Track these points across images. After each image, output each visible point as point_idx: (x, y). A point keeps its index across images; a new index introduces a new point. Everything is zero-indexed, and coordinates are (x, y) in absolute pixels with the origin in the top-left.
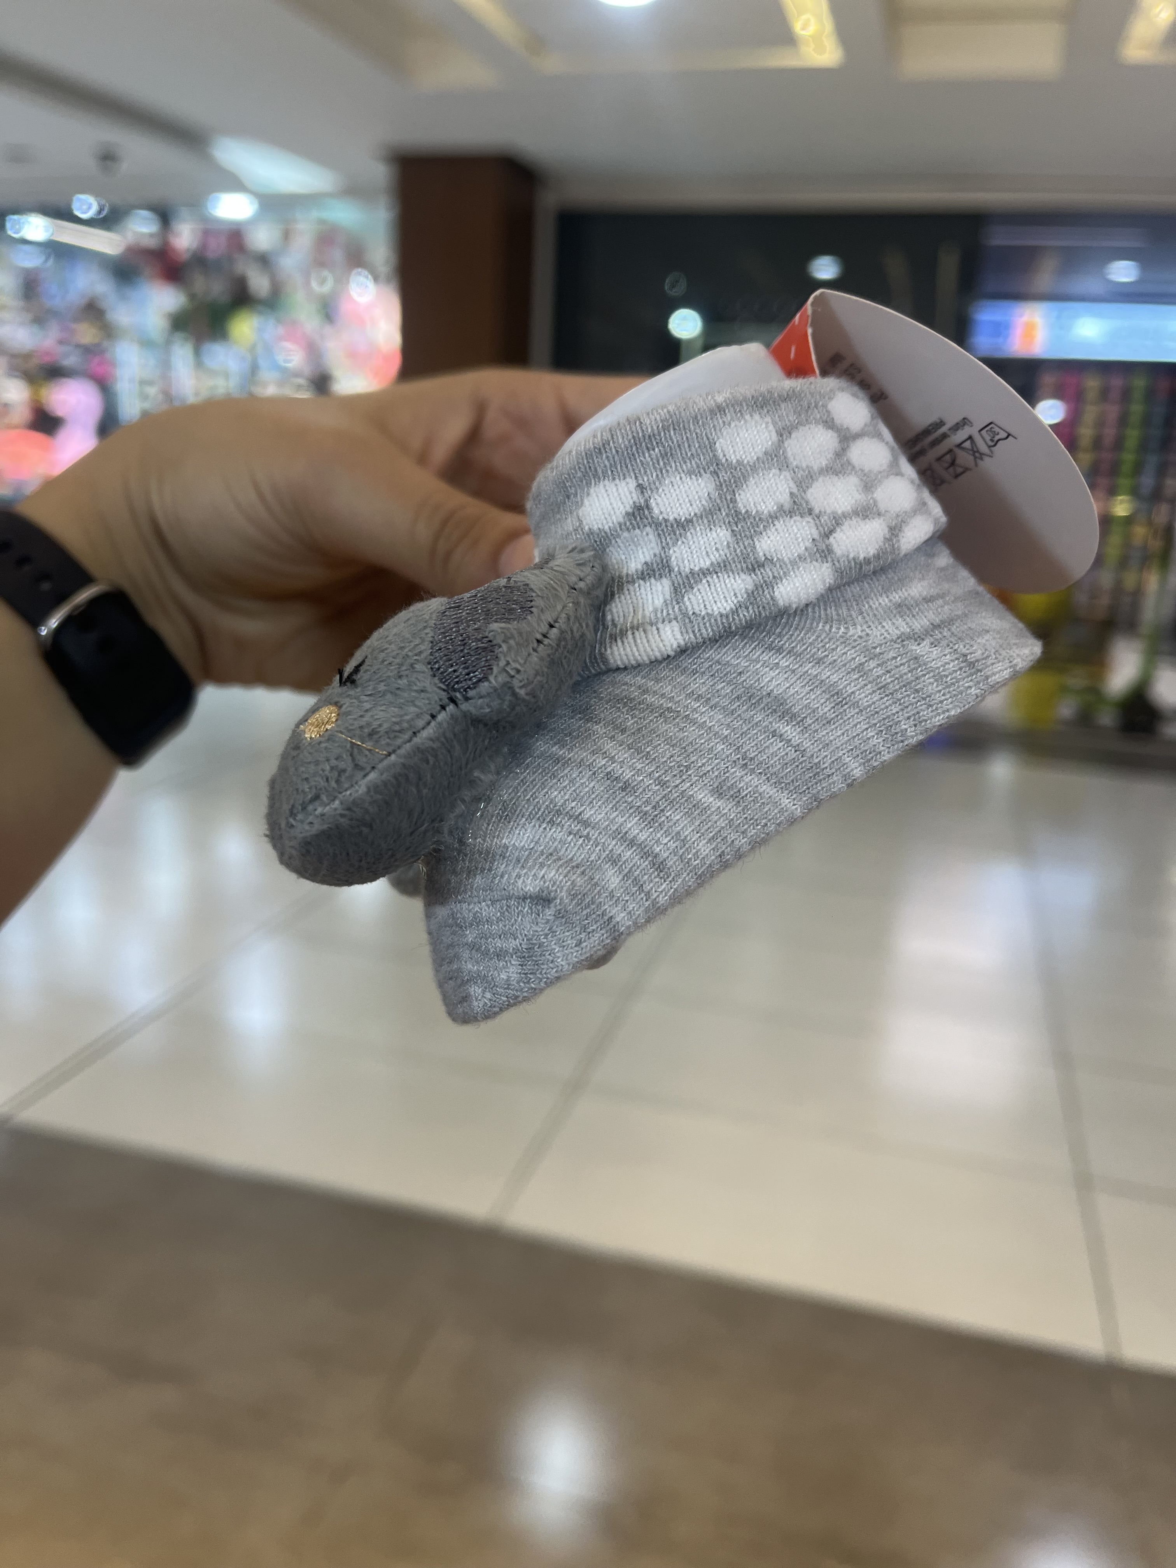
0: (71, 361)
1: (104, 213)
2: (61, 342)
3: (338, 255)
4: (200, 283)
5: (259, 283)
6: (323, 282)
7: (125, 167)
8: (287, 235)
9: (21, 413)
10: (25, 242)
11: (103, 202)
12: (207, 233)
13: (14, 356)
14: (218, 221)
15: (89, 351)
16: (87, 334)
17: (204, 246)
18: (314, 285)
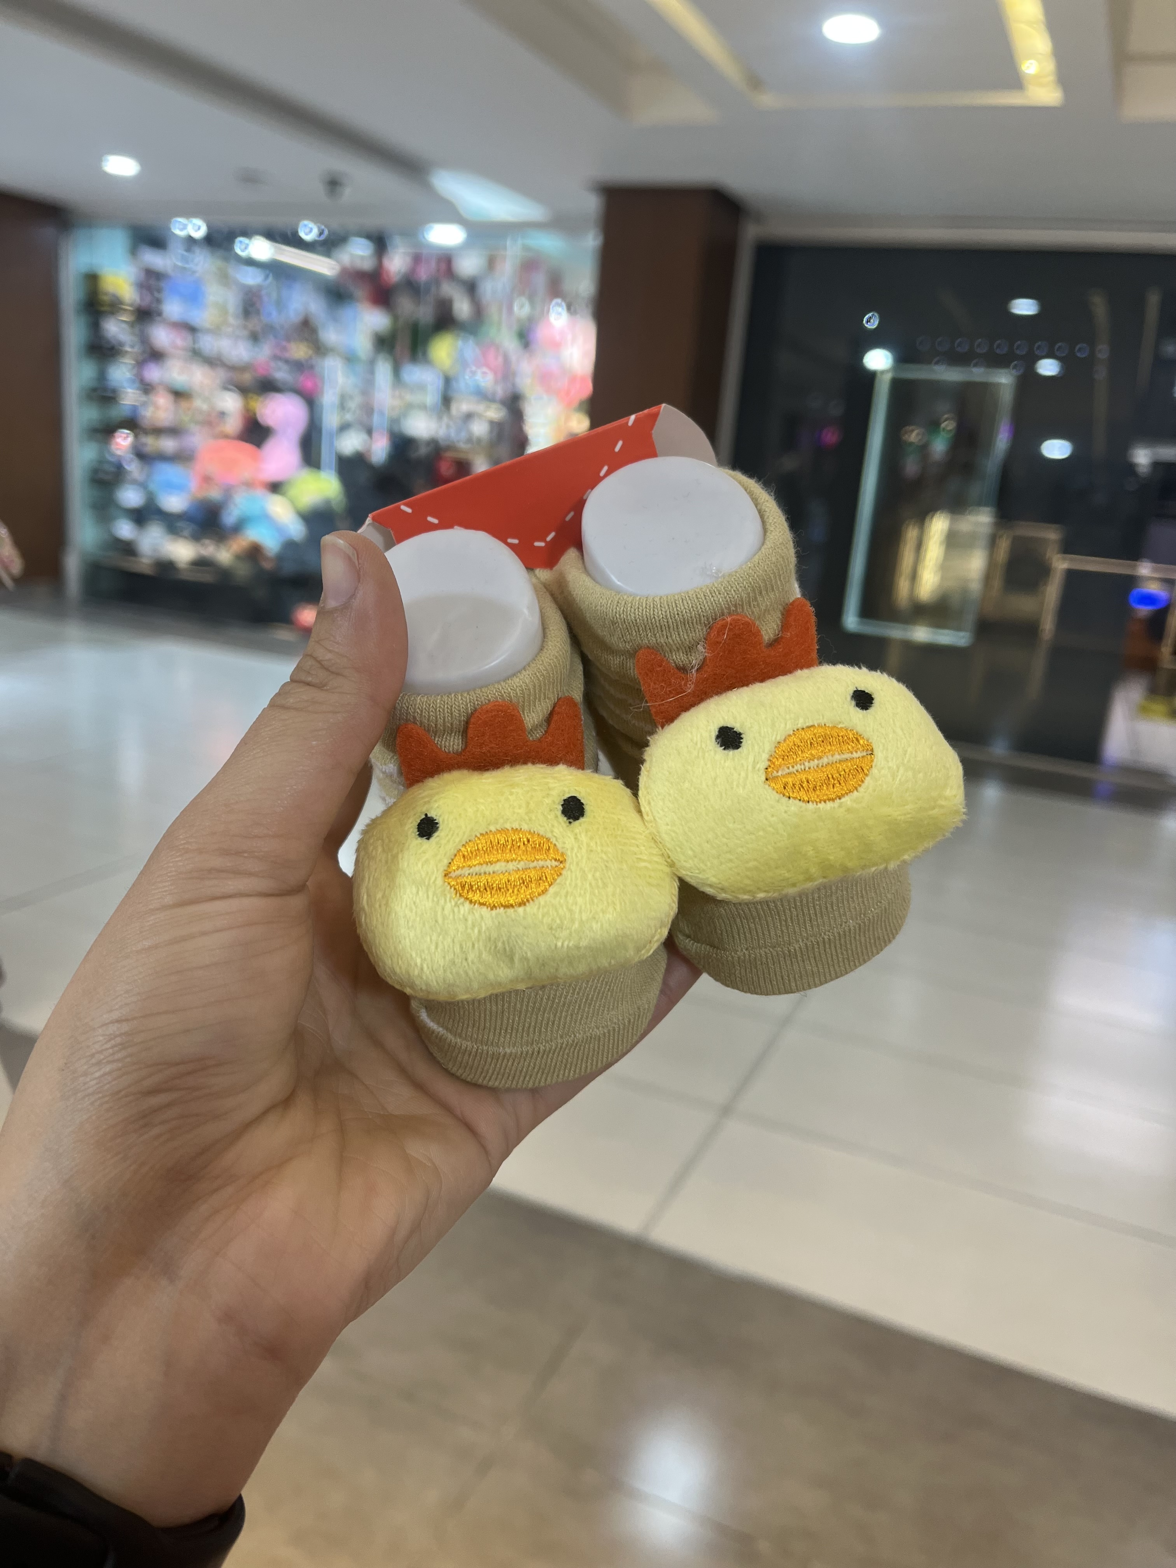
0: (281, 374)
1: (323, 238)
2: (276, 358)
3: (540, 280)
4: (406, 305)
5: (462, 308)
6: (522, 306)
7: (347, 194)
8: (491, 263)
9: (233, 424)
10: (250, 262)
11: (323, 227)
12: (417, 259)
13: (232, 368)
14: (430, 246)
15: (299, 366)
16: (299, 351)
17: (413, 271)
18: (516, 308)
